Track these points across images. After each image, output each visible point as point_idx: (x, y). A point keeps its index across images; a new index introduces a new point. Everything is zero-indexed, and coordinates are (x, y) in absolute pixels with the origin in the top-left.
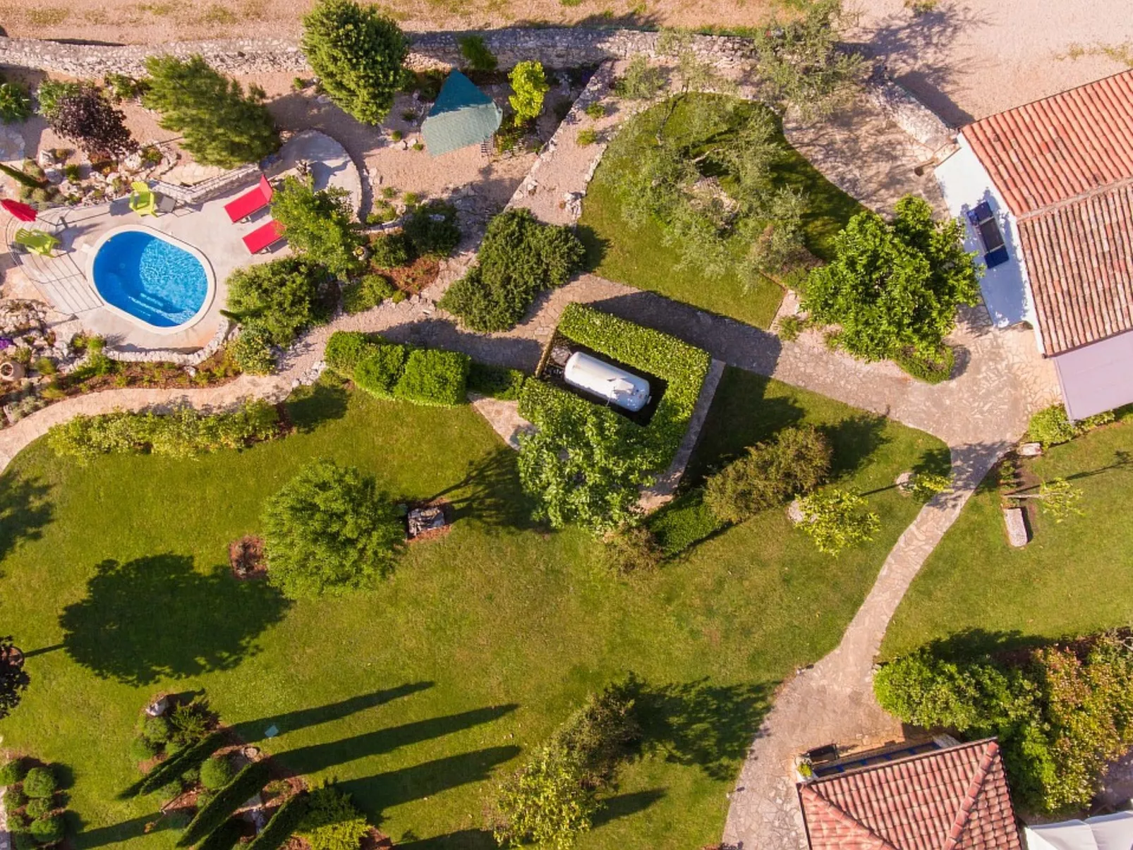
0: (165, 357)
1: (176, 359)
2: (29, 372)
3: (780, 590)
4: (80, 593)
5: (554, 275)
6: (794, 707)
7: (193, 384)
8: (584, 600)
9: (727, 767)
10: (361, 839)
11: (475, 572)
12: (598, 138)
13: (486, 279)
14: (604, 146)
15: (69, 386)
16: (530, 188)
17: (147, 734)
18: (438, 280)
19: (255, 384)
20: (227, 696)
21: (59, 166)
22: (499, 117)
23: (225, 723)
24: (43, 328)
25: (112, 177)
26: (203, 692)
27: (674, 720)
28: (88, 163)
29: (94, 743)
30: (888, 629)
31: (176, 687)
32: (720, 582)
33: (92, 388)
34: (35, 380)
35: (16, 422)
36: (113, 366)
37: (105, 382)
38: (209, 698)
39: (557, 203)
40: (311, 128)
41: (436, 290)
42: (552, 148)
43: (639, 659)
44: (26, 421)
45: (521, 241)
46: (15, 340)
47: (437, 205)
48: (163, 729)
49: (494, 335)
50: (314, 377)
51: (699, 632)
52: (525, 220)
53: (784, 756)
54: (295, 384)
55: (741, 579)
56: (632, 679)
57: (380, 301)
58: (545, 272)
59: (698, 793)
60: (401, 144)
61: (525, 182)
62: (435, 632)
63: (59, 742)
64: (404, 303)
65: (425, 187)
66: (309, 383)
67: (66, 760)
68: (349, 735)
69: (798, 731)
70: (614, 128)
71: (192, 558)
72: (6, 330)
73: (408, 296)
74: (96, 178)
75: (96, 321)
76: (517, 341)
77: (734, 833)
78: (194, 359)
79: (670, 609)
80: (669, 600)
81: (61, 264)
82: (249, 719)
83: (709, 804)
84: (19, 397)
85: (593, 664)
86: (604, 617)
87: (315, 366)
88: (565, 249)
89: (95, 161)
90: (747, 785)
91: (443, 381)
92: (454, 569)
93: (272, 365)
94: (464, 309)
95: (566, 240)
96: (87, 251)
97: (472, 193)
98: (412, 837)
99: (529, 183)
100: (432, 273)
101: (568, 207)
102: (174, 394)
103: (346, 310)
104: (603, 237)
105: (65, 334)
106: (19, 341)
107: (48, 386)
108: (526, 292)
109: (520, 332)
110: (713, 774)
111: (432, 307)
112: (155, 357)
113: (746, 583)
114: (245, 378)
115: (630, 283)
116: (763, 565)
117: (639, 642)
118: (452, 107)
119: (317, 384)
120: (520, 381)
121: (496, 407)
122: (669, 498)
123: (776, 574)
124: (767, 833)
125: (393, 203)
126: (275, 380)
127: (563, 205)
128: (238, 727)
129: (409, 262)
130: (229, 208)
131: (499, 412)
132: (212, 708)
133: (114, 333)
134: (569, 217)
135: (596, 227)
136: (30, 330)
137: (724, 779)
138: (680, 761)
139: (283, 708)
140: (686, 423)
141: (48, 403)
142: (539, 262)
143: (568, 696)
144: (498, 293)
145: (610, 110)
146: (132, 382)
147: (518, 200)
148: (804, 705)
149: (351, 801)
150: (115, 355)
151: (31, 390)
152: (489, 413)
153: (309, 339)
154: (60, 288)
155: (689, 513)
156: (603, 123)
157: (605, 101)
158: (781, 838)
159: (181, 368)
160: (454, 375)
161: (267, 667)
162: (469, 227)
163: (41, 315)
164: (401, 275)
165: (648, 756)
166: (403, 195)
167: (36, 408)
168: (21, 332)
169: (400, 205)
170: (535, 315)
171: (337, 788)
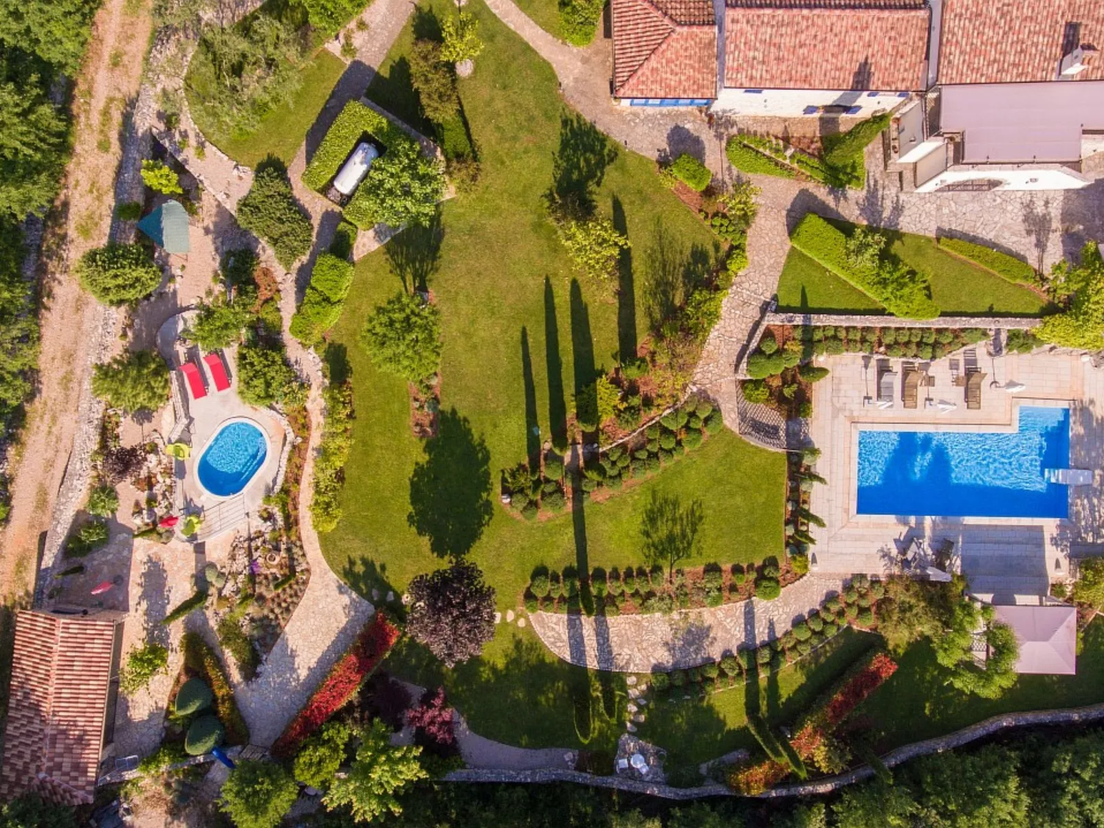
0: (285, 455)
1: (288, 448)
2: (277, 549)
3: (510, 93)
4: (425, 541)
5: (283, 189)
6: (583, 99)
7: (306, 440)
8: (493, 215)
9: (610, 151)
10: (611, 383)
11: (461, 280)
12: (201, 146)
13: (276, 233)
14: (207, 144)
15: (291, 523)
16: (225, 196)
17: (521, 508)
18: (272, 269)
19: (314, 400)
20: (509, 455)
21: (145, 512)
22: (173, 203)
23: (525, 461)
24: (250, 539)
25: (159, 478)
26: (503, 471)
27: (575, 176)
28: (146, 492)
29: (523, 549)
30: (547, 31)
31: (498, 488)
32: (498, 128)
33: (296, 509)
34: (283, 547)
35: (307, 563)
36: (285, 491)
37: (294, 499)
38: (508, 467)
39: (238, 182)
40: (156, 336)
41: (279, 271)
42: (201, 178)
43: (535, 188)
44: (309, 556)
45: (257, 207)
46: (254, 558)
47: (224, 265)
48: (519, 496)
49: (314, 239)
50: (317, 360)
51: (526, 148)
52: (244, 204)
53: (611, 111)
54: (320, 373)
55: (499, 115)
56: (546, 196)
57: (278, 310)
58: (279, 195)
59: (623, 169)
60: (178, 279)
61: (220, 200)
62: (493, 313)
63: (519, 571)
64: (282, 294)
65: (210, 269)
66: (321, 364)
67: (530, 569)
68: (547, 381)
69: (598, 100)
70: (197, 135)
71: (417, 464)
72: (247, 563)
73: (279, 291)
74: (158, 489)
75: (253, 500)
76: (322, 225)
77: (651, 152)
78: (291, 437)
79: (508, 163)
80: (503, 163)
81: (211, 516)
82: (525, 443)
83: (631, 163)
84: (292, 559)
85: (531, 218)
86: (505, 205)
87: (311, 357)
88: (267, 178)
89: (146, 487)
90: (624, 138)
91: (334, 266)
92: (457, 294)
93: (304, 385)
94: (294, 253)
95: (263, 177)
96: (205, 498)
97: (220, 239)
98: (616, 354)
99: (221, 197)
100: (266, 272)
101: (242, 175)
102: (310, 454)
103: (279, 333)
104: (266, 158)
105: (257, 524)
106: (256, 555)
107: (289, 538)
108: (290, 210)
109: (316, 222)
110: (612, 160)
111: (289, 276)
112: (284, 462)
113: (502, 112)
114: (309, 405)
115: (299, 145)
116: (492, 99)
117: (525, 186)
118: (160, 231)
119: (322, 361)
120: (345, 224)
121: (361, 246)
122: (439, 149)
123: (499, 92)
124: (655, 133)
125: (216, 293)
126: (314, 387)
127: (241, 178)
128: (530, 452)
129: (257, 287)
130: (197, 396)
131: (364, 245)
132: (515, 467)
133: (263, 488)
134: (249, 175)
135: (258, 160)
136: (249, 547)
137: (616, 154)
138: (600, 179)
139: (523, 422)
140: (389, 123)
141: (300, 539)
142: (272, 196)
143: (549, 239)
144: (286, 228)
145: (184, 135)
146: (297, 481)
147: (231, 206)
148: (583, 93)
149: (587, 386)
150: (277, 488)
151: (289, 550)
152: (363, 252)
153: (293, 360)
154: (226, 520)
155: (447, 135)
156: (192, 141)
157: (177, 138)
158: (660, 124)
159: (294, 447)
160: (331, 260)
161: (495, 426)
162: (242, 243)
163: (242, 539)
164: (264, 293)
165: (594, 197)
166: (212, 284)
167: (301, 547)
168: (250, 555)
169: (219, 288)
170: (307, 210)
171: (578, 393)
